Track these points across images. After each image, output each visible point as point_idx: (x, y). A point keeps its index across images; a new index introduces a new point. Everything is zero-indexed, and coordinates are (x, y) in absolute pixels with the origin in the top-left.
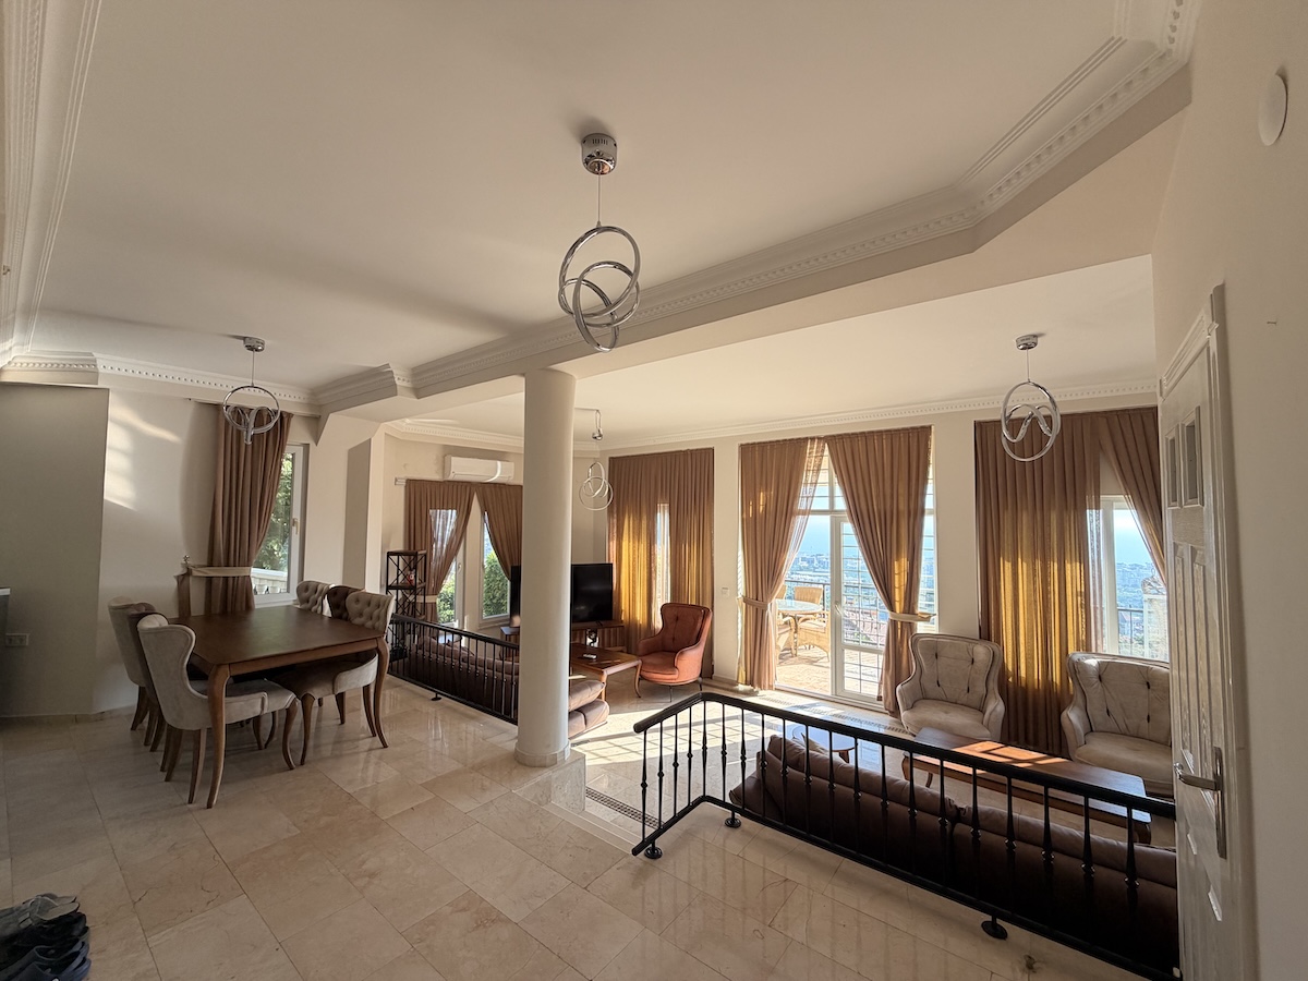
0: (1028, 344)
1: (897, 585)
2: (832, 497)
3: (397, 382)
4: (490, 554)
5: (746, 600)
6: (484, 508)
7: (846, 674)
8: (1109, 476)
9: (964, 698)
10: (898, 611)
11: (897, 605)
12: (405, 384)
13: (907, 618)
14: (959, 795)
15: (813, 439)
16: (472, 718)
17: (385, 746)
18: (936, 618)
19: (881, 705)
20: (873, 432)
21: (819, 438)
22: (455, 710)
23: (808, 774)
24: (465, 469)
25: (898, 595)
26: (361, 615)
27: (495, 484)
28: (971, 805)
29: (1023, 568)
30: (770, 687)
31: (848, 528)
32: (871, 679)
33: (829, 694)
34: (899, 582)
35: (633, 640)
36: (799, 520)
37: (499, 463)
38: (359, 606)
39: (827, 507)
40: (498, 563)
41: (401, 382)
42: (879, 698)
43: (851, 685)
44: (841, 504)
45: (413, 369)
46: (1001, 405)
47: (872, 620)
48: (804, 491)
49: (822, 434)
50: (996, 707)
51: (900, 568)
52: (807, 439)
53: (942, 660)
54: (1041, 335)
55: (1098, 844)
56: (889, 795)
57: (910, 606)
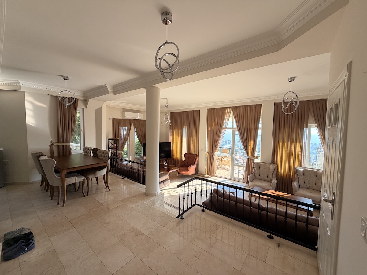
0: (291, 80)
2: (233, 124)
3: (109, 90)
4: (137, 139)
5: (208, 152)
6: (135, 127)
7: (235, 172)
8: (311, 119)
9: (266, 179)
10: (250, 156)
11: (250, 154)
12: (111, 90)
13: (252, 158)
14: (263, 204)
15: (228, 107)
16: (133, 183)
17: (110, 191)
18: (260, 158)
19: (244, 181)
20: (245, 106)
21: (230, 107)
22: (128, 181)
23: (223, 198)
24: (129, 116)
25: (250, 151)
26: (101, 156)
27: (138, 120)
28: (266, 206)
29: (285, 144)
30: (214, 176)
31: (237, 133)
32: (241, 174)
33: (230, 178)
34: (250, 148)
35: (177, 163)
36: (223, 131)
37: (139, 114)
38: (101, 154)
39: (231, 127)
40: (139, 142)
41: (110, 90)
42: (243, 179)
43: (236, 175)
44: (235, 126)
45: (113, 86)
46: (282, 98)
47: (242, 158)
48: (225, 122)
49: (231, 106)
50: (275, 181)
51: (251, 144)
52: (226, 107)
53: (261, 169)
54: (296, 77)
55: (299, 216)
56: (245, 204)
57: (253, 154)
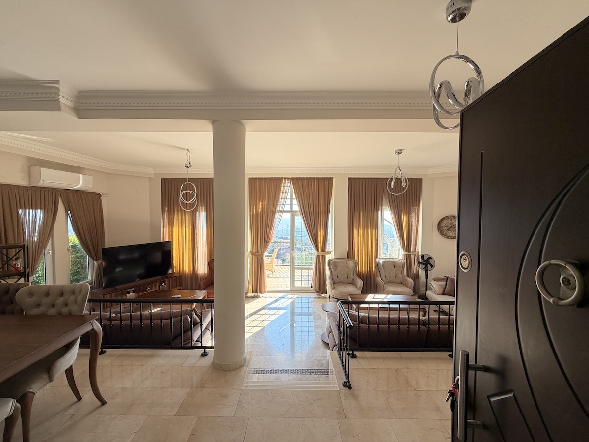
0: (399, 153)
1: (319, 241)
2: (291, 205)
3: (62, 100)
5: (252, 253)
6: (68, 207)
7: (296, 280)
8: (385, 201)
9: (346, 281)
10: (320, 251)
11: (319, 249)
12: (69, 103)
13: (323, 254)
15: (285, 178)
18: (333, 252)
19: (312, 290)
20: (311, 178)
21: (288, 179)
25: (320, 245)
27: (76, 191)
30: (265, 292)
31: (299, 219)
33: (289, 289)
34: (320, 240)
36: (277, 215)
37: (81, 176)
39: (289, 209)
40: (80, 246)
41: (65, 100)
42: (312, 287)
43: (298, 284)
44: (296, 207)
45: (80, 92)
47: (309, 254)
48: (281, 201)
49: (290, 177)
50: (360, 283)
51: (321, 234)
52: (282, 178)
53: (338, 268)
54: (403, 150)
57: (324, 250)
